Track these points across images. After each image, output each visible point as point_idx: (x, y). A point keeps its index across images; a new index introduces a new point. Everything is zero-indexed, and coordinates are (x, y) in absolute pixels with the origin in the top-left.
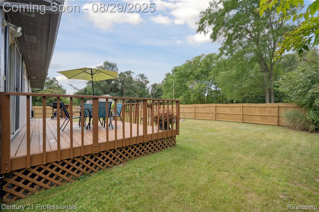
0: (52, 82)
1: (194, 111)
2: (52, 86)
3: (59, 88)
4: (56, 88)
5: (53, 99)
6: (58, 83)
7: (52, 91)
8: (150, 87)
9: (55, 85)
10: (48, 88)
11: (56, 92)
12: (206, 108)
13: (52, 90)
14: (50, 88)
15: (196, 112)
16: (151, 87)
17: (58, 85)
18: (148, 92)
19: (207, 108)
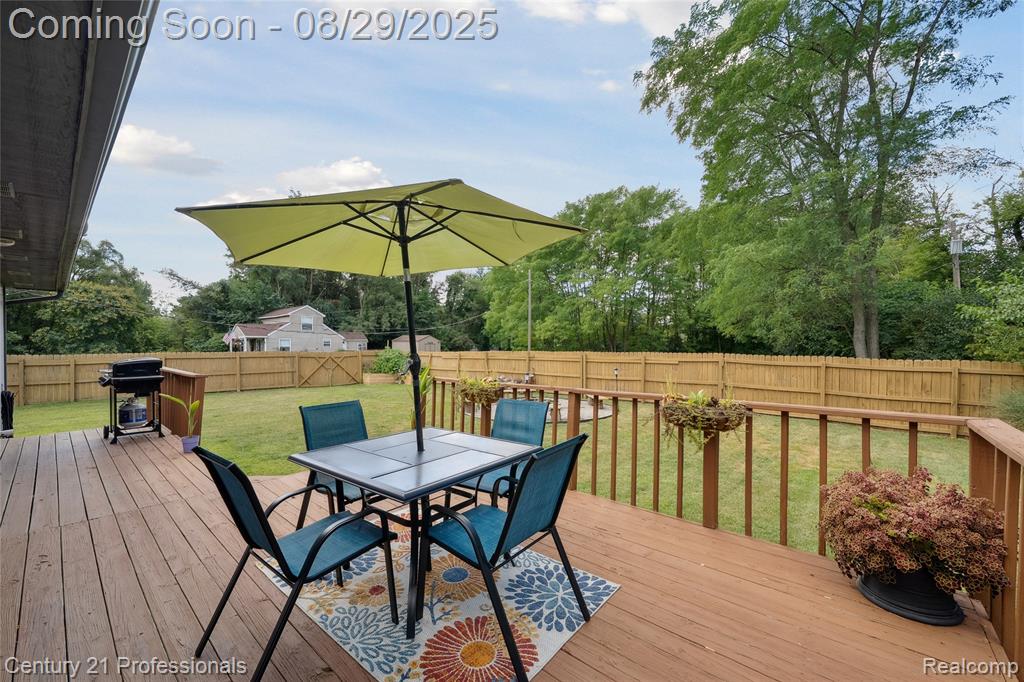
0: (98, 256)
1: (642, 375)
2: (99, 271)
3: (128, 277)
4: (115, 278)
5: (104, 317)
6: (122, 258)
7: (99, 292)
8: (442, 284)
9: (111, 268)
10: (83, 279)
11: (114, 294)
12: (684, 366)
13: (98, 286)
14: (91, 278)
15: (648, 379)
16: (447, 285)
17: (121, 268)
18: (435, 298)
19: (688, 366)
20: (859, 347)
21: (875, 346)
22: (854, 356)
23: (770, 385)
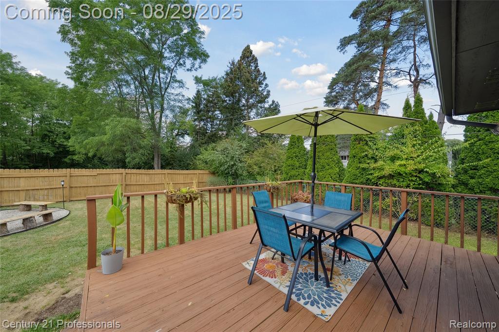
12: (101, 176)
20: (155, 166)
21: (160, 166)
22: (154, 169)
23: (147, 182)
